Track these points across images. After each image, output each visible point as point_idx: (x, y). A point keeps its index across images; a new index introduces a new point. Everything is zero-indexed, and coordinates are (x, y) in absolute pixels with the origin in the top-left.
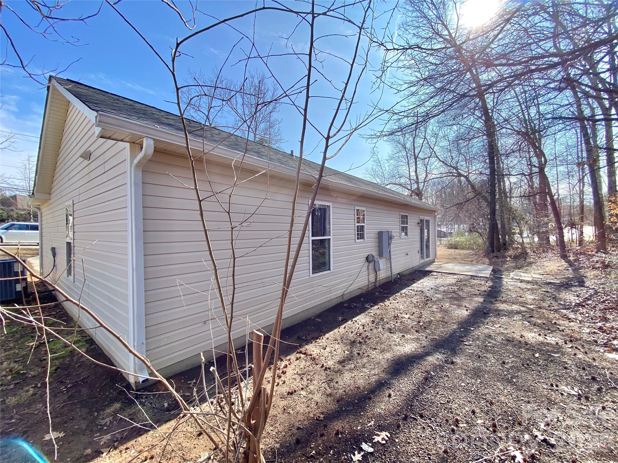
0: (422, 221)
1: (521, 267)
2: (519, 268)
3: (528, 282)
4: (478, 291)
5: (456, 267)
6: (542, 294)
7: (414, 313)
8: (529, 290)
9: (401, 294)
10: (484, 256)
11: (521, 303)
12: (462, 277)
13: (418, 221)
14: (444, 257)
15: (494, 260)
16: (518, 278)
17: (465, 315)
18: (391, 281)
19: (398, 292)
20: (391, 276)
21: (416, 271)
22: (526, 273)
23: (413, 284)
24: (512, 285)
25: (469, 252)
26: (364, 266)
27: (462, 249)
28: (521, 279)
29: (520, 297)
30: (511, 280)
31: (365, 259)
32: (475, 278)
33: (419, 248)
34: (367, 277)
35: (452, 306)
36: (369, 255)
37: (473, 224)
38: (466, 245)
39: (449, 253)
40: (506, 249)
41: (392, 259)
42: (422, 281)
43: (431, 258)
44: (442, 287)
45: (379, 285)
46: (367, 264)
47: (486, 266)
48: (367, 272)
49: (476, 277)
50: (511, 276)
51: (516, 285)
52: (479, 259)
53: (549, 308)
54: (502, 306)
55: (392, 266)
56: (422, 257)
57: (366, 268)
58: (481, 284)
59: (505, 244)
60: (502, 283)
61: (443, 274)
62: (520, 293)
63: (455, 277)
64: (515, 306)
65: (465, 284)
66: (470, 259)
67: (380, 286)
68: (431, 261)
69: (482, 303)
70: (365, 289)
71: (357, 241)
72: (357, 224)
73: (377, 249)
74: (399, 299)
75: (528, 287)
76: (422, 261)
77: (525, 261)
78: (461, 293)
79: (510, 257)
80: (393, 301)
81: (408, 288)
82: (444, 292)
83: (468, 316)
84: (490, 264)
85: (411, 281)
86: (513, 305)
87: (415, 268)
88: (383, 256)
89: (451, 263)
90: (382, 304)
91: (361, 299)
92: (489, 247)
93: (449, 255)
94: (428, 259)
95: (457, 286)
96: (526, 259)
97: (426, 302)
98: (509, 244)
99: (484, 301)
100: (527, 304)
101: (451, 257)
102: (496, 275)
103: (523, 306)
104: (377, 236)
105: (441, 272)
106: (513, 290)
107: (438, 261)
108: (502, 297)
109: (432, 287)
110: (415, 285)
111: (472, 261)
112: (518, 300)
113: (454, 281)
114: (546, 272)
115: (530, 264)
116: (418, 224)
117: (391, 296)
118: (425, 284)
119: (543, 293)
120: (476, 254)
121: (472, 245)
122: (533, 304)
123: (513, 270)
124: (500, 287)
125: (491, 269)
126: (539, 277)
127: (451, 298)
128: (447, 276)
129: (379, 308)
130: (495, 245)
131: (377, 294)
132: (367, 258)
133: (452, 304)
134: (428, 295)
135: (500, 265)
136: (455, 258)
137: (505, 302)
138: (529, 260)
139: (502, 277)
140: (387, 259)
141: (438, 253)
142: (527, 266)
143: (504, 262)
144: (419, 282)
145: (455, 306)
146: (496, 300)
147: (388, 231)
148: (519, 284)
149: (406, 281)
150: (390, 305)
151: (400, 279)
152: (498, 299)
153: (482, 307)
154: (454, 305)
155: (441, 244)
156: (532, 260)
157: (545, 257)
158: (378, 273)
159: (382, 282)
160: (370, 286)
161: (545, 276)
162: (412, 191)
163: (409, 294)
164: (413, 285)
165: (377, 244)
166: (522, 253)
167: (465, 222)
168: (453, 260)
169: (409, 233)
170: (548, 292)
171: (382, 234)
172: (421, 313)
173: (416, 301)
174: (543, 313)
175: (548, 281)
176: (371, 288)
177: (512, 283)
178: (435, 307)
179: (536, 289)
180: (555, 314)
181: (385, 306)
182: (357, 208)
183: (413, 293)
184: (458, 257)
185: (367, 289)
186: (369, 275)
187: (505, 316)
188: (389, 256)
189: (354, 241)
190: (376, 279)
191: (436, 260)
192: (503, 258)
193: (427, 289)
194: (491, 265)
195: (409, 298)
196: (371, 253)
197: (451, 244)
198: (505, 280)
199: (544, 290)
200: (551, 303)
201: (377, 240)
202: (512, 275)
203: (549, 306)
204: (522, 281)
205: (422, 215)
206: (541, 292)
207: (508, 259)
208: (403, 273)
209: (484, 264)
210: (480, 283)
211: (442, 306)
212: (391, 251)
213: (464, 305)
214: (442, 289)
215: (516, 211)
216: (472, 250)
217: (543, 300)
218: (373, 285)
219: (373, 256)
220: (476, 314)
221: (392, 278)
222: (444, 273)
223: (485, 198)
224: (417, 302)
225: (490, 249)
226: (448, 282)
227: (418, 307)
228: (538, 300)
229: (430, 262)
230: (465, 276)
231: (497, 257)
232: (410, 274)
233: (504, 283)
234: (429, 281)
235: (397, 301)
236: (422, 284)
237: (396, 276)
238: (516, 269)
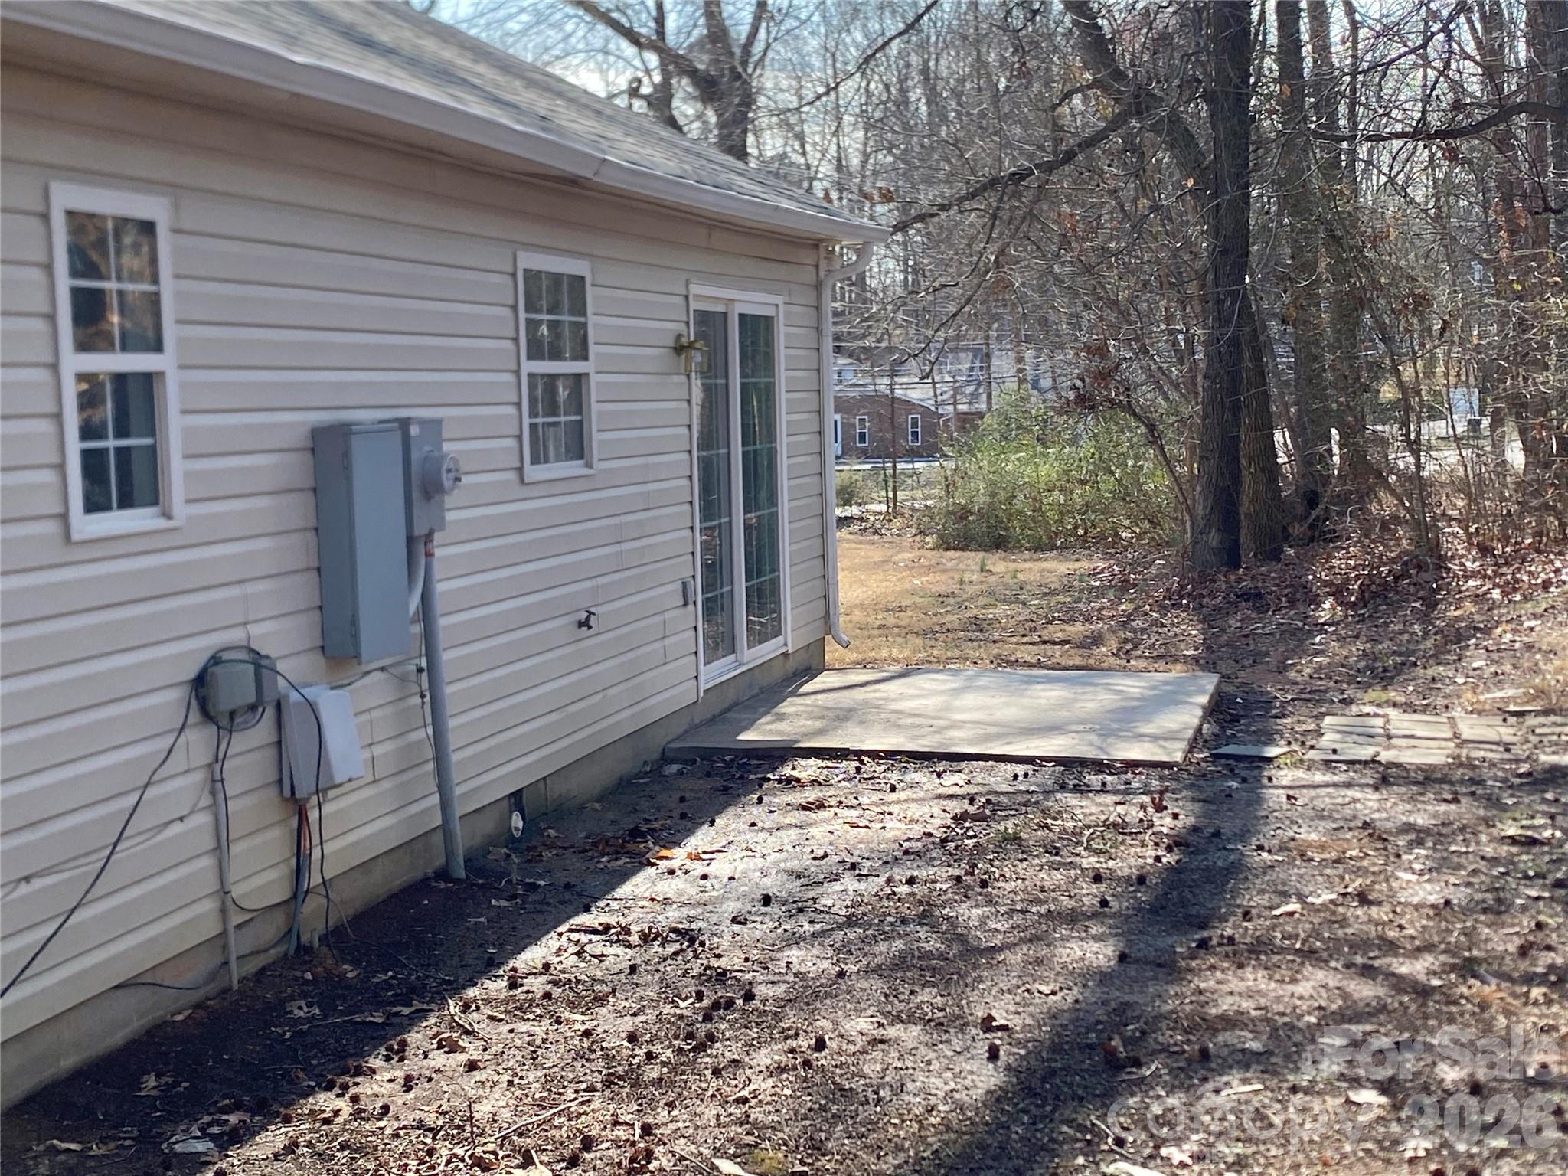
0: (710, 323)
1: (1399, 669)
2: (1386, 678)
3: (1427, 779)
4: (1098, 878)
5: (970, 699)
6: (1494, 861)
7: (588, 1144)
8: (1419, 836)
9: (513, 985)
10: (1174, 600)
11: (1360, 944)
12: (999, 778)
13: (671, 325)
14: (905, 618)
15: (1233, 623)
16: (1366, 753)
17: (978, 1094)
18: (443, 874)
19: (489, 966)
20: (445, 828)
21: (665, 758)
22: (1424, 710)
23: (625, 876)
24: (1321, 815)
25: (1085, 565)
26: (177, 762)
27: (1040, 547)
28: (1385, 756)
29: (1363, 899)
30: (1319, 777)
31: (176, 696)
32: (1094, 779)
33: (688, 569)
34: (207, 862)
35: (892, 1032)
36: (215, 660)
37: (1101, 350)
38: (1064, 511)
39: (940, 582)
40: (1321, 536)
41: (446, 673)
42: (701, 839)
43: (791, 638)
44: (849, 883)
45: (321, 928)
46: (199, 741)
47: (1177, 671)
48: (203, 819)
49: (1100, 766)
50: (1329, 739)
51: (1348, 812)
52: (1138, 623)
53: (1523, 965)
54: (1235, 984)
55: (454, 741)
56: (720, 643)
57: (198, 777)
58: (1119, 827)
59: (1312, 499)
60: (1259, 801)
61: (871, 767)
62: (1364, 872)
63: (953, 781)
64: (1320, 975)
65: (1016, 839)
66: (1077, 629)
67: (334, 937)
68: (792, 665)
69: (1104, 978)
70: (188, 978)
71: (89, 526)
72: (75, 362)
73: (303, 590)
74: (483, 1028)
75: (1421, 820)
76: (719, 671)
77: (1425, 618)
78: (970, 914)
79: (1338, 592)
80: (439, 1059)
81: (583, 919)
82: (851, 921)
83: (997, 1098)
84: (1205, 662)
85: (617, 854)
86: (1308, 970)
87: (660, 739)
88: (357, 657)
89: (937, 664)
90: (326, 1101)
91: (137, 1084)
92: (1209, 524)
93: (942, 597)
94: (769, 650)
95: (954, 858)
96: (1432, 605)
97: (702, 1030)
98: (1343, 500)
99: (1123, 958)
100: (1391, 947)
101: (952, 620)
102: (1232, 739)
103: (1368, 972)
104: (296, 469)
105: (858, 754)
106: (1323, 848)
107: (852, 656)
108: (1247, 915)
109: (773, 884)
110: (640, 885)
111: (1096, 640)
112: (1343, 922)
113: (936, 818)
114: (1542, 693)
115: (1457, 637)
116: (679, 349)
117: (423, 1014)
118: (720, 867)
119: (1504, 850)
120: (1124, 585)
121: (1106, 510)
122: (1428, 948)
123: (1350, 692)
124: (1243, 836)
125: (1204, 699)
126: (1491, 735)
127: (900, 963)
128: (894, 777)
129: (291, 1148)
130: (1245, 507)
131: (300, 1010)
132: (201, 683)
133: (897, 1019)
134: (731, 961)
135: (1273, 660)
136: (978, 625)
137: (1259, 950)
138: (1453, 613)
139: (1271, 752)
140: (403, 679)
141: (850, 591)
142: (1437, 657)
143: (1298, 638)
144: (678, 856)
145: (915, 1030)
146: (1203, 944)
147: (404, 424)
148: (1369, 803)
149: (575, 862)
150: (400, 1100)
151: (526, 846)
152: (1214, 935)
153: (1100, 1013)
154: (911, 1020)
155: (895, 513)
156: (1469, 607)
157: (1546, 585)
158: (313, 816)
159: (352, 897)
160: (237, 946)
161: (1531, 721)
162: (674, 62)
163: (583, 970)
164: (624, 890)
165: (299, 550)
166: (1413, 564)
167: (1042, 335)
168: (957, 643)
169: (597, 438)
170: (1533, 842)
171: (346, 454)
172: (647, 1130)
173: (628, 1024)
174: (1484, 1006)
175: (1547, 758)
176: (252, 966)
177: (1325, 799)
178: (763, 1058)
179: (1463, 829)
180: (1549, 1002)
181: (358, 1115)
182: (67, 196)
183: (619, 956)
184: (1000, 610)
185: (212, 977)
186: (221, 847)
187: (1245, 1060)
188: (418, 646)
189: (51, 527)
190: (301, 871)
191: (833, 652)
192: (1292, 603)
193: (732, 907)
194: (1210, 666)
195: (573, 1006)
196: (236, 636)
197: (963, 513)
198: (1286, 776)
199: (1512, 831)
200: (1540, 926)
201: (299, 510)
202: (1332, 733)
203: (1524, 951)
204: (1387, 776)
205: (712, 277)
206: (1489, 851)
207: (1327, 609)
208: (558, 789)
209: (1167, 656)
210: (1116, 813)
211: (820, 1045)
212: (439, 605)
213: (980, 1013)
214: (838, 896)
215: (1376, 240)
216: (1107, 556)
217: (1498, 908)
218: (269, 930)
219: (259, 663)
220: (1053, 1073)
221: (449, 854)
222: (874, 755)
223: (1179, 137)
224: (632, 1038)
225: (1214, 539)
226: (896, 829)
227: (636, 1084)
228: (1466, 911)
229: (778, 673)
230: (1020, 769)
231: (1255, 598)
232: (623, 788)
233: (1275, 797)
234: (751, 837)
235: (473, 1050)
236: (699, 868)
237: (487, 826)
238: (1366, 687)
